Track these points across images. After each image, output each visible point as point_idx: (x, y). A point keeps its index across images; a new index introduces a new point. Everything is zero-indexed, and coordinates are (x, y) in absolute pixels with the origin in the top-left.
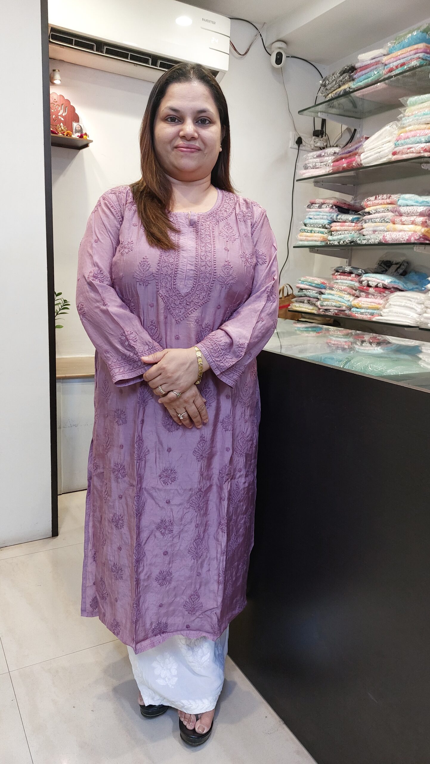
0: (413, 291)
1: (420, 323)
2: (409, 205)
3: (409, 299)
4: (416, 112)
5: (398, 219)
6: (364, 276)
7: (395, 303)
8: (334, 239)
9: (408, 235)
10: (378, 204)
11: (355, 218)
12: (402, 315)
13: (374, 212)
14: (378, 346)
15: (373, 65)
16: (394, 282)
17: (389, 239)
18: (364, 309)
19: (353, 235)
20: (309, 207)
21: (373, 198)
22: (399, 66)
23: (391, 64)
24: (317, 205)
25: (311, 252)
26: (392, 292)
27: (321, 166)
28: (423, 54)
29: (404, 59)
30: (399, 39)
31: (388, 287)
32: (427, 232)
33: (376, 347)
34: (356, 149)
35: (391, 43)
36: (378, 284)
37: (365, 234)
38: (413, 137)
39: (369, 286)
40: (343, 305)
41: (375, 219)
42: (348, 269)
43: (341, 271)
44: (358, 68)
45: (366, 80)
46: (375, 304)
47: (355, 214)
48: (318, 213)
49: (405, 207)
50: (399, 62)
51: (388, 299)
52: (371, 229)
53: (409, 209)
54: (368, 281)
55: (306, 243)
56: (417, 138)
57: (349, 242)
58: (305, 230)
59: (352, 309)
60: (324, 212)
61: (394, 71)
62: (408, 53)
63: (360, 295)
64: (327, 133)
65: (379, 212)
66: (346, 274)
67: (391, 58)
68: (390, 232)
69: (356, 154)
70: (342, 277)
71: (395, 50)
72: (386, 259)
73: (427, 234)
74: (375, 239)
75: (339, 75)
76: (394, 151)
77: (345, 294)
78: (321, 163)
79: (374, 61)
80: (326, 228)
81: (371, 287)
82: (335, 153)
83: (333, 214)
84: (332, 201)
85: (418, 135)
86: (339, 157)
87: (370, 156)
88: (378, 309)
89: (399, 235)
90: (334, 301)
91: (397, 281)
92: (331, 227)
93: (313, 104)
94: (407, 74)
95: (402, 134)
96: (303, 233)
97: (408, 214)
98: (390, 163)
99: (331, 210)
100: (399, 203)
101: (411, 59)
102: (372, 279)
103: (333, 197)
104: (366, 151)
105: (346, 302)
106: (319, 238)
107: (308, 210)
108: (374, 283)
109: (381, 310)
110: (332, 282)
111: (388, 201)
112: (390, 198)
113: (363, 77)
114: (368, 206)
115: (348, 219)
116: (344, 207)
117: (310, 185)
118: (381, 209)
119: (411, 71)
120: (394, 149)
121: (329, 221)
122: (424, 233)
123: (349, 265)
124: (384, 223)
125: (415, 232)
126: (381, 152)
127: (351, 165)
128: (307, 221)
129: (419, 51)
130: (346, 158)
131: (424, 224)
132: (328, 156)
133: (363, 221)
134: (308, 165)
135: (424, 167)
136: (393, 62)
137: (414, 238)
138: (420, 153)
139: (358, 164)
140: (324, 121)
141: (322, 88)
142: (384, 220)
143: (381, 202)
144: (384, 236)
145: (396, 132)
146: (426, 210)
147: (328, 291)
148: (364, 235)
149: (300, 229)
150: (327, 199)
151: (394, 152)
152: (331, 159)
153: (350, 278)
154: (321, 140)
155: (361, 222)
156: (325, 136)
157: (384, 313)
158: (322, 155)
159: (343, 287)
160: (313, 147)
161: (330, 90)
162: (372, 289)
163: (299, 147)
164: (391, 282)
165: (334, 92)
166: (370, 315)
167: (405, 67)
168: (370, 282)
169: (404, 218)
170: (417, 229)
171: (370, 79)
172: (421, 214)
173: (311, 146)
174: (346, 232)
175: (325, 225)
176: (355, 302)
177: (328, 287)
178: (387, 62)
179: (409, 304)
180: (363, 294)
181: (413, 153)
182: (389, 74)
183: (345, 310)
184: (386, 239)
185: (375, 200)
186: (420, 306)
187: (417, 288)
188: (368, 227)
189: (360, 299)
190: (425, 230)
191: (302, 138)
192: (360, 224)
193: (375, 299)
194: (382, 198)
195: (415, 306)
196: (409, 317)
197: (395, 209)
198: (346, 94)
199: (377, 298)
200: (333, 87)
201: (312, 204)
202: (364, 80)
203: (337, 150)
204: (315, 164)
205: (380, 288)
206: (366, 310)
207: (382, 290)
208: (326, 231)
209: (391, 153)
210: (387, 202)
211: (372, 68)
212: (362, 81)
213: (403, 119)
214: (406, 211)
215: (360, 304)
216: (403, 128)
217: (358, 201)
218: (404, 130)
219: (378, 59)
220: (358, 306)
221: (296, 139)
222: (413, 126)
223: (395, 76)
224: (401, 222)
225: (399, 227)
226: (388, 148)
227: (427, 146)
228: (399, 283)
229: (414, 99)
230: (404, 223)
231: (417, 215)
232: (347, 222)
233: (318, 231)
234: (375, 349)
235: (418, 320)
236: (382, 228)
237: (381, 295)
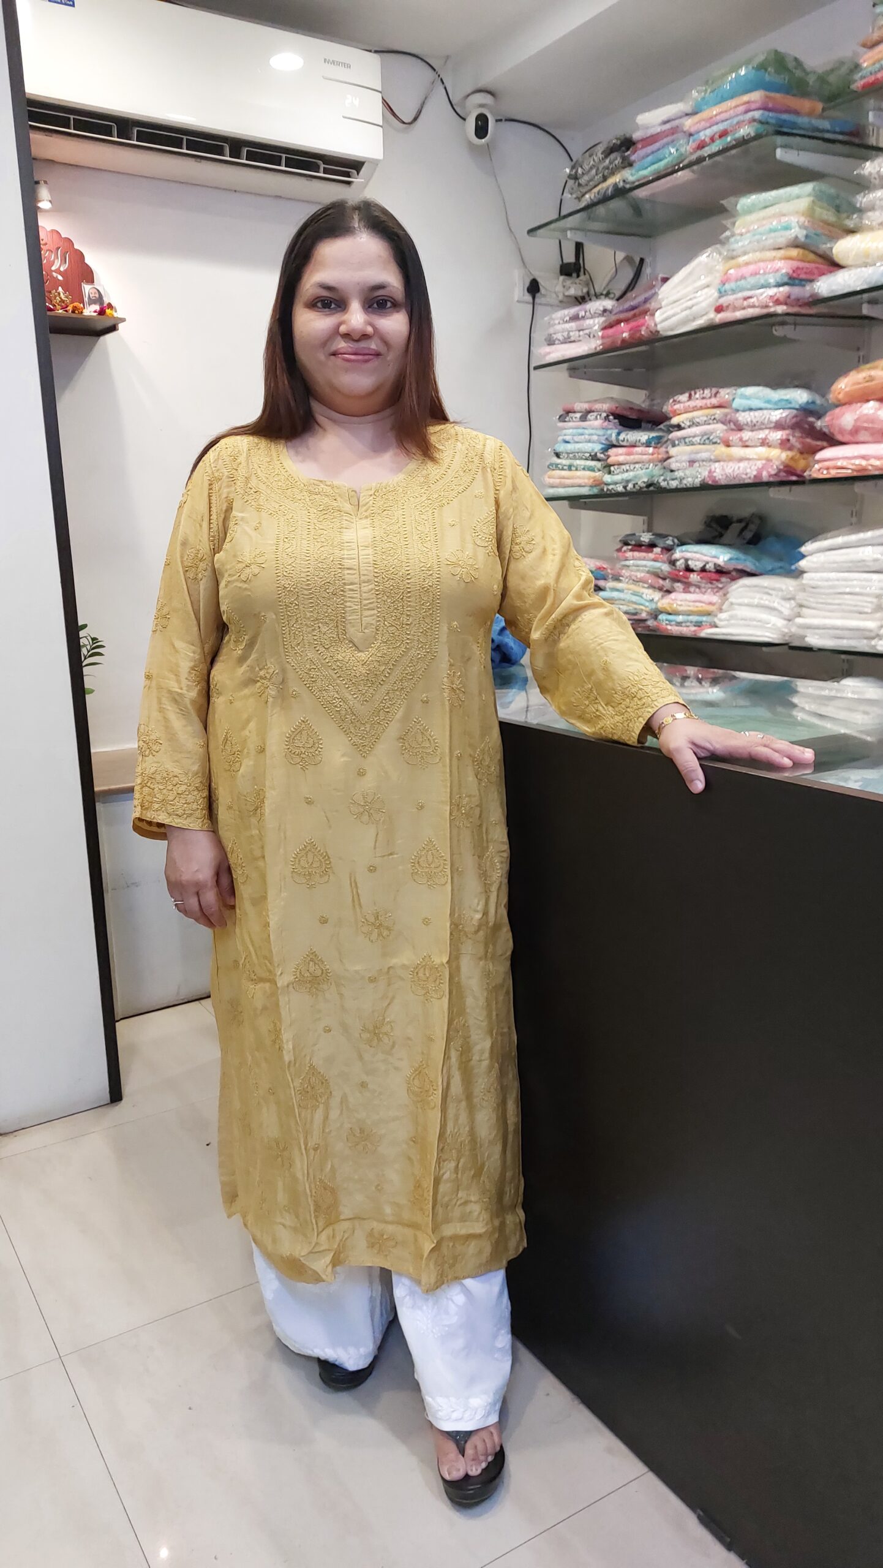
0: (773, 574)
1: (790, 636)
2: (753, 407)
3: (767, 590)
4: (756, 227)
5: (734, 437)
6: (677, 551)
7: (740, 601)
8: (616, 480)
9: (756, 468)
10: (695, 409)
11: (653, 437)
12: (755, 623)
13: (688, 424)
14: (715, 685)
15: (667, 136)
16: (737, 559)
17: (720, 477)
18: (683, 615)
19: (652, 471)
20: (562, 418)
21: (684, 397)
22: (717, 136)
23: (702, 134)
24: (578, 415)
25: (572, 507)
26: (733, 579)
27: (581, 338)
28: (761, 112)
29: (726, 123)
30: (713, 83)
31: (724, 570)
32: (792, 458)
33: (710, 686)
34: (646, 301)
35: (697, 92)
36: (705, 566)
37: (673, 469)
38: (751, 275)
39: (688, 569)
40: (642, 610)
41: (691, 439)
42: (646, 538)
43: (633, 543)
44: (638, 141)
45: (655, 166)
46: (702, 604)
47: (652, 430)
48: (580, 431)
49: (747, 413)
50: (716, 129)
51: (728, 593)
52: (685, 458)
53: (755, 417)
54: (687, 560)
55: (562, 492)
56: (759, 278)
57: (644, 485)
58: (557, 465)
59: (661, 617)
60: (593, 429)
61: (707, 146)
62: (732, 112)
63: (674, 587)
64: (586, 267)
65: (698, 424)
66: (643, 548)
67: (699, 122)
68: (722, 463)
69: (645, 312)
70: (636, 554)
71: (706, 104)
72: (719, 512)
73: (792, 464)
74: (693, 476)
75: (603, 156)
76: (718, 304)
77: (644, 587)
78: (579, 331)
79: (668, 126)
80: (599, 460)
81: (692, 571)
82: (605, 311)
83: (609, 432)
84: (606, 406)
85: (762, 272)
86: (613, 318)
87: (674, 315)
88: (709, 614)
89: (739, 468)
90: (623, 602)
91: (741, 556)
92: (609, 457)
93: (555, 216)
94: (733, 152)
95: (732, 271)
96: (554, 472)
97: (754, 427)
98: (711, 328)
99: (606, 423)
100: (735, 405)
101: (738, 123)
102: (694, 555)
103: (608, 398)
104: (665, 306)
105: (647, 604)
106: (586, 481)
107: (561, 424)
108: (697, 563)
109: (716, 616)
110: (618, 566)
111: (714, 401)
112: (718, 395)
113: (650, 158)
114: (676, 413)
115: (640, 440)
116: (631, 417)
117: (561, 374)
118: (701, 418)
119: (741, 146)
120: (717, 301)
121: (603, 446)
122: (787, 462)
123: (649, 530)
124: (709, 444)
125: (769, 460)
126: (693, 306)
127: (638, 335)
128: (561, 448)
129: (753, 106)
130: (626, 321)
131: (784, 444)
132: (592, 318)
133: (669, 442)
134: (555, 337)
135: (778, 332)
136: (705, 129)
137: (768, 472)
138: (767, 306)
139: (651, 332)
140: (579, 247)
141: (571, 182)
142: (708, 438)
143: (700, 405)
144: (710, 472)
145: (720, 267)
146: (787, 416)
147: (610, 584)
148: (672, 471)
149: (548, 463)
150: (596, 401)
151: (719, 306)
152: (598, 323)
153: (651, 555)
154: (576, 283)
155: (665, 446)
156: (585, 274)
157: (721, 620)
158: (580, 316)
159: (640, 575)
160: (561, 297)
161: (587, 185)
162: (695, 576)
163: (534, 298)
164: (731, 559)
165: (596, 190)
166: (695, 626)
167: (729, 139)
168: (690, 563)
169: (746, 435)
170: (772, 454)
171: (662, 164)
172: (779, 426)
173: (558, 296)
174: (637, 466)
175: (596, 454)
176: (665, 602)
177: (610, 576)
178: (692, 130)
179: (766, 600)
180: (679, 586)
181: (753, 306)
182: (700, 153)
183: (645, 620)
184: (715, 477)
185: (688, 401)
186: (787, 605)
187: (781, 568)
188: (679, 454)
189: (673, 595)
190: (787, 456)
191: (539, 280)
192: (663, 450)
193: (701, 595)
194: (702, 396)
195: (778, 603)
196: (769, 626)
197: (729, 417)
198: (620, 192)
199: (705, 592)
200: (591, 180)
201: (568, 412)
202: (650, 166)
203: (608, 304)
204: (568, 334)
205: (710, 572)
206: (686, 618)
207: (714, 576)
208: (598, 464)
209: (713, 309)
210: (713, 403)
211: (665, 140)
212: (647, 168)
213: (732, 240)
214: (749, 420)
215: (675, 605)
216: (733, 258)
217: (659, 401)
218: (733, 262)
219: (677, 122)
220: (670, 610)
221: (527, 284)
222: (751, 255)
223: (711, 156)
224: (740, 443)
225: (738, 451)
226: (705, 299)
227: (780, 292)
228: (745, 560)
229: (749, 200)
230: (747, 444)
231: (770, 428)
232: (639, 446)
233: (582, 467)
234: (708, 692)
235: (786, 630)
236: (704, 455)
237: (713, 586)
